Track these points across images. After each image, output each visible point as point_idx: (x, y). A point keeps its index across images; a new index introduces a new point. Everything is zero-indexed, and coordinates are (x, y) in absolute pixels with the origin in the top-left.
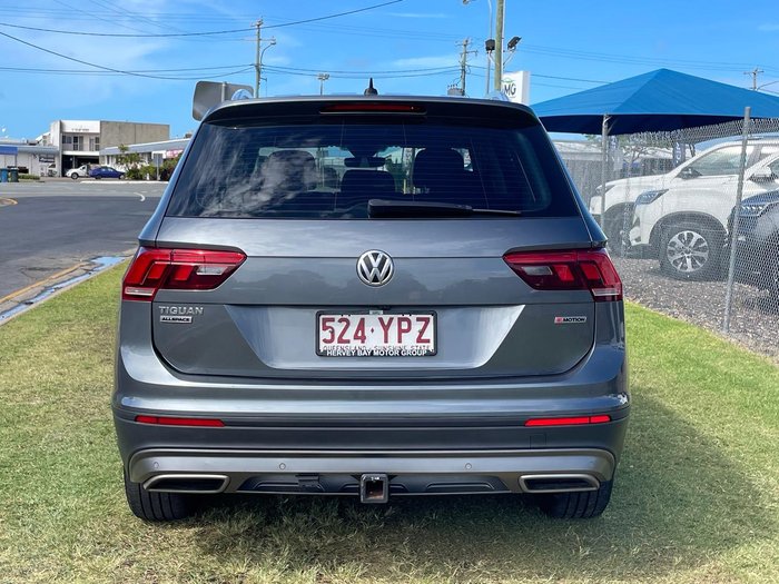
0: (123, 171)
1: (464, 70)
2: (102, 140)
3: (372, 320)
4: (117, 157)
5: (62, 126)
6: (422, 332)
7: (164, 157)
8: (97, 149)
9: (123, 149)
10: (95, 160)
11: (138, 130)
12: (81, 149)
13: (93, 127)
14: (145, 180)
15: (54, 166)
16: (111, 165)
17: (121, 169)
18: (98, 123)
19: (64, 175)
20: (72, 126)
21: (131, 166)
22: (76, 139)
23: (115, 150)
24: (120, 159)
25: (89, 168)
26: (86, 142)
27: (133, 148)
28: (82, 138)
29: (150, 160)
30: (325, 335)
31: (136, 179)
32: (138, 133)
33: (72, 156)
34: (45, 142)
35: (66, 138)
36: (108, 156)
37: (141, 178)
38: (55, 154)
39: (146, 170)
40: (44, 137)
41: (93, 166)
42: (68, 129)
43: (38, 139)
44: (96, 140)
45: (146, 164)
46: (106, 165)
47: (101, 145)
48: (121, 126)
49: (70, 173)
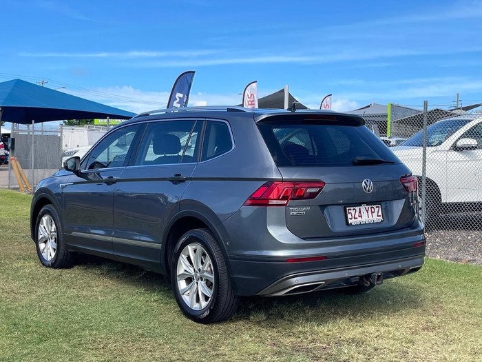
3: (363, 208)
6: (378, 212)
30: (349, 216)
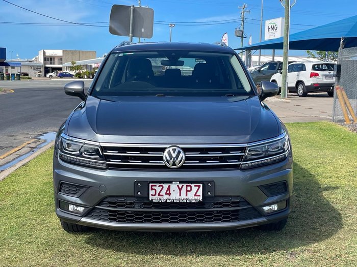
0: (74, 74)
1: (243, 21)
2: (63, 59)
4: (71, 67)
5: (44, 53)
7: (93, 67)
8: (61, 64)
9: (73, 63)
10: (60, 69)
11: (80, 54)
12: (54, 64)
13: (59, 53)
14: (84, 78)
15: (41, 72)
16: (68, 71)
17: (73, 73)
18: (62, 51)
19: (45, 76)
20: (49, 53)
21: (77, 72)
22: (51, 59)
23: (69, 64)
24: (72, 68)
25: (57, 73)
26: (56, 60)
27: (78, 63)
28: (54, 58)
29: (86, 69)
31: (80, 78)
32: (81, 55)
33: (49, 67)
34: (36, 61)
35: (46, 59)
36: (67, 67)
37: (82, 78)
38: (41, 66)
39: (85, 73)
40: (36, 58)
41: (59, 72)
42: (47, 54)
43: (33, 59)
44: (61, 59)
45: (85, 71)
46: (66, 71)
47: (63, 61)
48: (73, 52)
49: (48, 75)
